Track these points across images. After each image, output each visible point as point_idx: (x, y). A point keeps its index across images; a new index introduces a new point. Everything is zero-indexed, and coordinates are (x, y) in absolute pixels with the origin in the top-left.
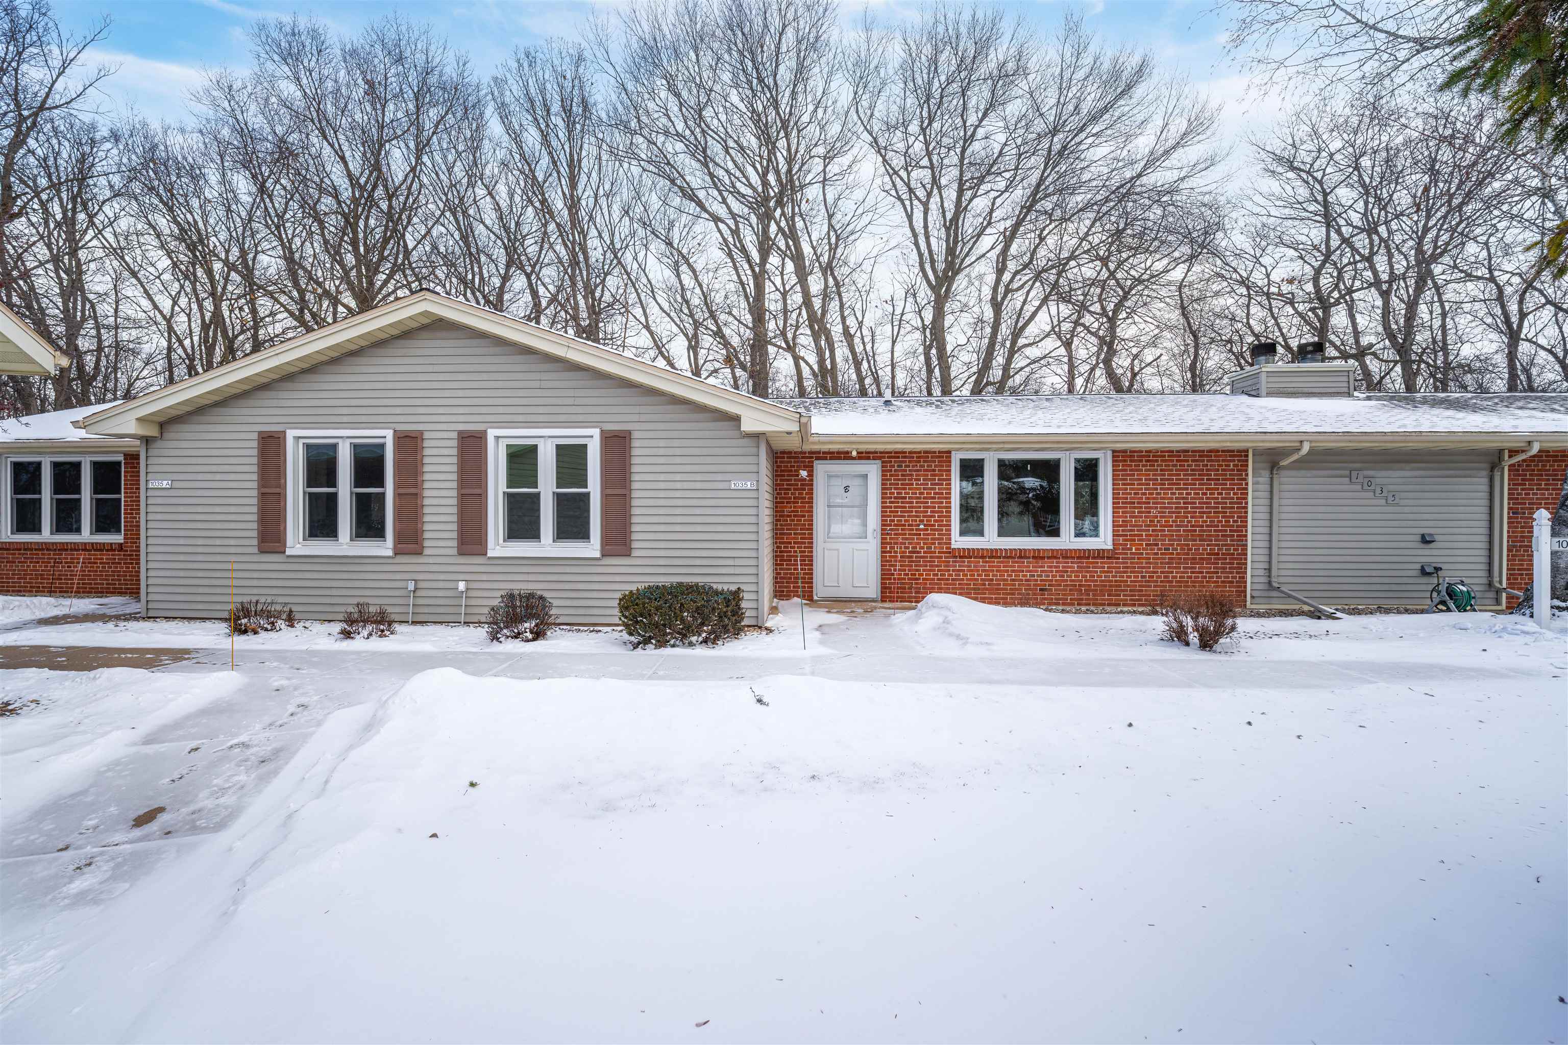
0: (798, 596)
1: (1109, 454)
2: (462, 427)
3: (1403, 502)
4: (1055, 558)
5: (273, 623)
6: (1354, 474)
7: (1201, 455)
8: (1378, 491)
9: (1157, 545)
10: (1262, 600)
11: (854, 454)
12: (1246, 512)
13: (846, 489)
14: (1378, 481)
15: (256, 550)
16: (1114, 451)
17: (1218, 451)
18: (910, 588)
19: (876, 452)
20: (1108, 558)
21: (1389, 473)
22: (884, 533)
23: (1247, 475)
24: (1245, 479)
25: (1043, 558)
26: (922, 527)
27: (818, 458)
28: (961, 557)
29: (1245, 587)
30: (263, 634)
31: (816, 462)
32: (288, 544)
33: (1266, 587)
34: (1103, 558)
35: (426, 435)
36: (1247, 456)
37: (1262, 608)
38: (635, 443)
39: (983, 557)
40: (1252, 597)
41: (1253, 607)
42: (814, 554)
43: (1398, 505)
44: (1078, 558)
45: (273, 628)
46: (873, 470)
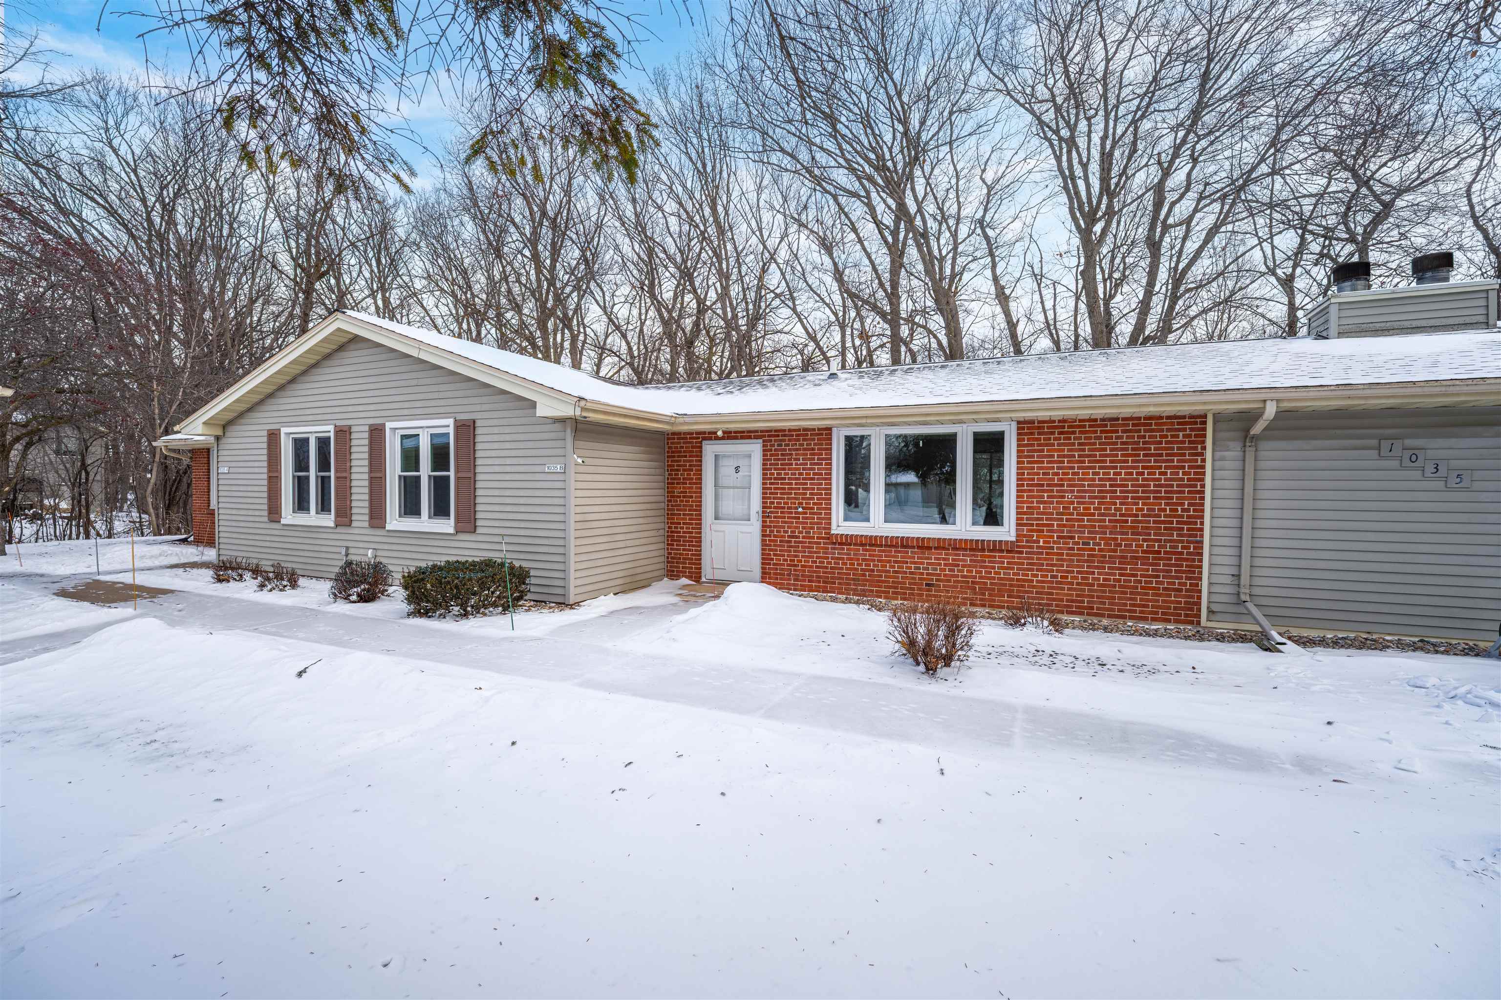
0: (686, 577)
1: (1014, 425)
2: (371, 421)
3: (1477, 485)
4: (944, 548)
5: (241, 576)
6: (1386, 445)
7: (1136, 421)
8: (1430, 468)
9: (1073, 538)
10: (1227, 617)
11: (720, 433)
12: (1203, 498)
13: (737, 469)
14: (1430, 453)
15: (266, 519)
16: (1019, 422)
17: (1161, 418)
18: (789, 575)
19: (756, 431)
20: (1008, 551)
21: (1452, 442)
22: (765, 516)
23: (1204, 448)
24: (1202, 454)
25: (929, 548)
26: (800, 510)
27: (704, 439)
28: (840, 544)
29: (1199, 598)
30: (232, 584)
31: (704, 442)
32: (283, 515)
33: (1233, 599)
34: (1001, 551)
35: (354, 429)
36: (1205, 423)
37: (1222, 627)
38: (478, 431)
39: (862, 545)
40: (1210, 612)
41: (1210, 624)
42: (703, 535)
43: (1467, 489)
44: (971, 549)
45: (241, 578)
46: (755, 448)
